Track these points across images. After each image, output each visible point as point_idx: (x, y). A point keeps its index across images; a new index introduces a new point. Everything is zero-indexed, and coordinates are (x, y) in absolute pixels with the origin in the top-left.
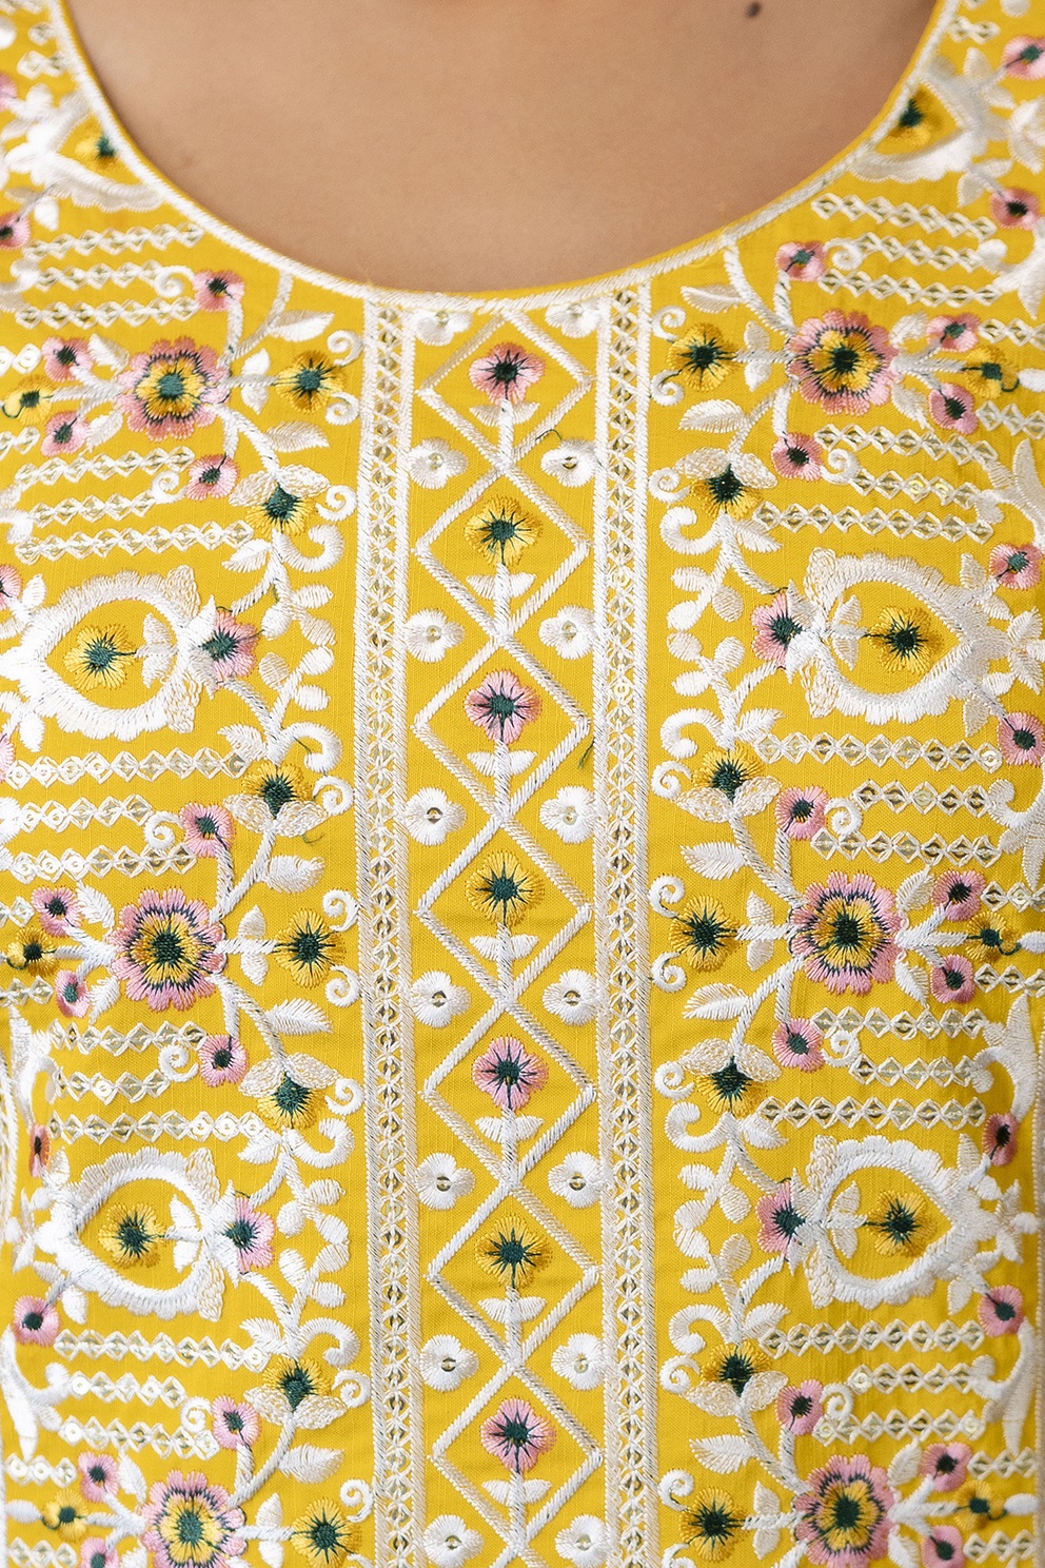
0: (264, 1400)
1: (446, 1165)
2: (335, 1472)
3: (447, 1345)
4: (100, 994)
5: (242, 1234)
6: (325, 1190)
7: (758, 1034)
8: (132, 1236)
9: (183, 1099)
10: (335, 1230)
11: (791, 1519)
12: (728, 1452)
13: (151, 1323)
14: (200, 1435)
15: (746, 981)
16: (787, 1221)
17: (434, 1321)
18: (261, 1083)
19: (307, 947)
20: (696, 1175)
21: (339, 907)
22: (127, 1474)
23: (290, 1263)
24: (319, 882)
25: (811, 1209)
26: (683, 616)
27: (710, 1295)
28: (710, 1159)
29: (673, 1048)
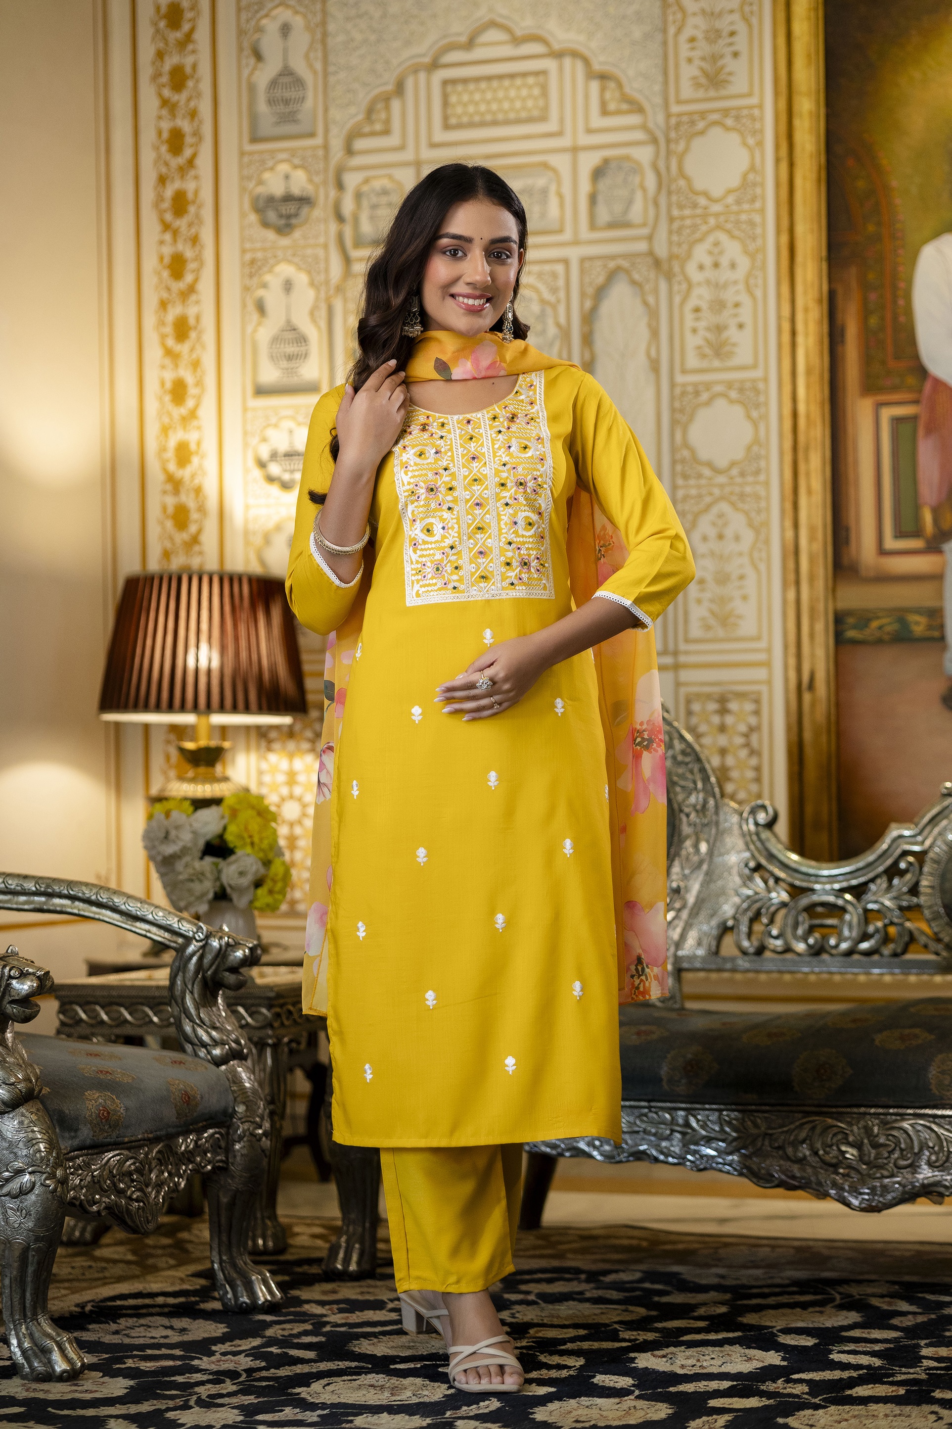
0: (448, 550)
1: (470, 517)
2: (457, 559)
3: (472, 541)
4: (423, 497)
5: (443, 528)
6: (455, 521)
7: (510, 498)
8: (428, 531)
9: (435, 510)
10: (456, 526)
11: (518, 564)
12: (510, 554)
13: (431, 543)
14: (438, 556)
15: (509, 491)
16: (516, 523)
17: (469, 538)
18: (445, 507)
19: (451, 489)
20: (503, 517)
21: (454, 483)
22: (429, 564)
23: (450, 531)
24: (451, 480)
25: (519, 522)
26: (496, 446)
27: (506, 533)
28: (505, 515)
29: (499, 500)
